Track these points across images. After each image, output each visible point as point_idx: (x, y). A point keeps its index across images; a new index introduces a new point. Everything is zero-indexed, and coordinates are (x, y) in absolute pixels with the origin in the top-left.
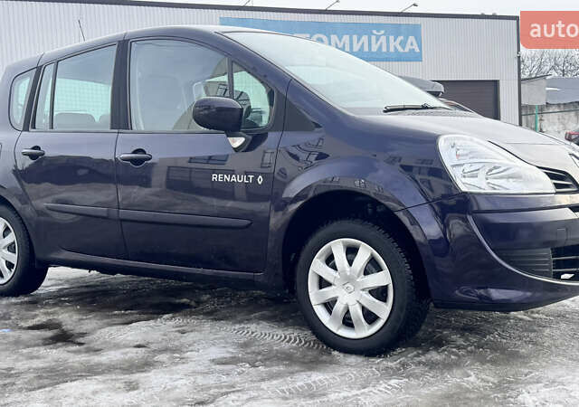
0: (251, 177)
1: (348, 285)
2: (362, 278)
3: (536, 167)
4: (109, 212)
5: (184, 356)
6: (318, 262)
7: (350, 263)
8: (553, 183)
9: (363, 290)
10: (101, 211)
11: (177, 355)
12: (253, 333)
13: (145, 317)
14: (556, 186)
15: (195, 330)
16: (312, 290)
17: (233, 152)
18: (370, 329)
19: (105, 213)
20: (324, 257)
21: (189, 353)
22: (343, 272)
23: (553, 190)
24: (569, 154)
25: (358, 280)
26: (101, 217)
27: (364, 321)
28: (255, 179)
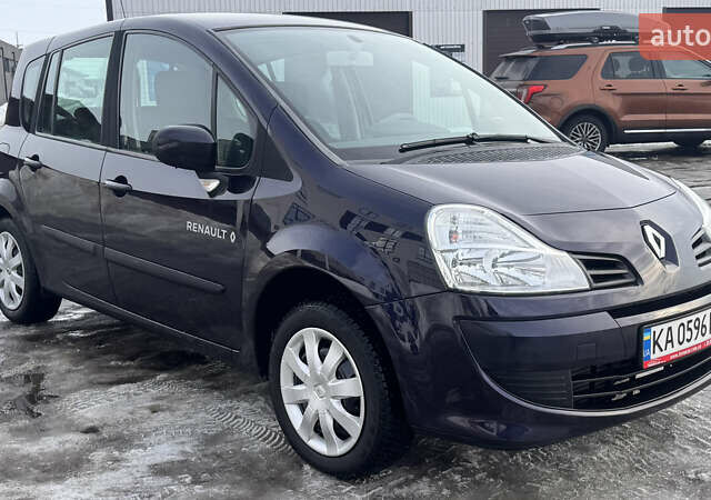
0: (224, 231)
1: (320, 387)
2: (333, 382)
3: (568, 252)
4: (95, 248)
5: (125, 455)
6: (290, 352)
7: (322, 360)
8: (592, 276)
9: (333, 397)
10: (90, 245)
11: (116, 453)
12: (236, 418)
13: (140, 373)
14: (596, 278)
15: (169, 409)
16: (286, 384)
17: (207, 197)
18: (342, 448)
19: (91, 248)
20: (299, 345)
21: (133, 451)
22: (313, 370)
23: (588, 287)
24: (641, 223)
25: (330, 384)
26: (89, 252)
27: (334, 436)
28: (228, 235)
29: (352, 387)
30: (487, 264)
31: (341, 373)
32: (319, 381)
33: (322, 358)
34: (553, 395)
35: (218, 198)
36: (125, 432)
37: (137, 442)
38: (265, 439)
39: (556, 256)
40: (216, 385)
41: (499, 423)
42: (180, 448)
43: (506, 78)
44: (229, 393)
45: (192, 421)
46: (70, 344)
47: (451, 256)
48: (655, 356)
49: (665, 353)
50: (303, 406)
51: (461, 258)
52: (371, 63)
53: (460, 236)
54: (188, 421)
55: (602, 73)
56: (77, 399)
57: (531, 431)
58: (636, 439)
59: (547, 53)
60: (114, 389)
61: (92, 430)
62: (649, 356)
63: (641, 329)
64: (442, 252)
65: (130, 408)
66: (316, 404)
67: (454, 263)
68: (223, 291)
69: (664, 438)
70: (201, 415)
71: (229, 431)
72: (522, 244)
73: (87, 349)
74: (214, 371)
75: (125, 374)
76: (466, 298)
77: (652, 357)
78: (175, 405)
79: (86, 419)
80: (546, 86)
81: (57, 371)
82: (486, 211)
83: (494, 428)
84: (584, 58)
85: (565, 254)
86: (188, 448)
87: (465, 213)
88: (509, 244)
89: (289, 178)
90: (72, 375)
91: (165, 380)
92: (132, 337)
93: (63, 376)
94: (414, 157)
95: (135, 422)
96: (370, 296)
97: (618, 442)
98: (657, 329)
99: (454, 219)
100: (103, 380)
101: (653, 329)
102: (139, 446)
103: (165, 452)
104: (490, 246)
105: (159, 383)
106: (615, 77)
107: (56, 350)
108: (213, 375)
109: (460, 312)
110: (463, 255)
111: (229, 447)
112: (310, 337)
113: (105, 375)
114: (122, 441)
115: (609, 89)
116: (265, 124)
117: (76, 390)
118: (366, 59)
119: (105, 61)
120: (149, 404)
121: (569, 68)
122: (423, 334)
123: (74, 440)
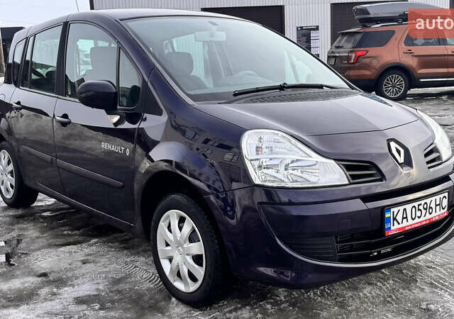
0: (123, 148)
1: (180, 248)
2: (188, 245)
3: (335, 160)
4: (52, 159)
5: (60, 291)
6: (162, 225)
7: (181, 230)
8: (350, 175)
9: (188, 255)
10: (48, 157)
11: (55, 290)
12: (135, 267)
13: (81, 238)
14: (353, 177)
15: (93, 261)
16: (160, 246)
17: (113, 127)
18: (193, 287)
19: (50, 159)
20: (168, 221)
21: (66, 288)
22: (175, 237)
23: (347, 182)
24: (388, 140)
25: (185, 246)
26: (48, 162)
27: (189, 280)
28: (125, 150)
29: (198, 248)
30: (282, 168)
31: (192, 238)
32: (179, 244)
33: (181, 229)
34: (323, 253)
35: (119, 127)
36: (64, 277)
37: (70, 283)
38: (150, 282)
39: (327, 163)
40: (127, 246)
41: (292, 272)
42: (96, 286)
43: (342, 47)
44: (133, 252)
45: (107, 269)
46: (41, 220)
47: (256, 163)
48: (394, 228)
49: (401, 226)
50: (171, 260)
51: (265, 164)
52: (224, 39)
53: (264, 150)
54: (105, 270)
55: (405, 43)
56: (38, 255)
57: (311, 277)
58: (391, 282)
59: (367, 30)
60: (63, 249)
61: (44, 275)
62: (390, 228)
63: (383, 210)
64: (251, 160)
65: (70, 261)
66: (178, 259)
67: (260, 167)
68: (123, 187)
69: (410, 282)
70: (113, 266)
71: (129, 276)
72: (304, 155)
73: (52, 223)
74: (127, 237)
75: (71, 240)
76: (268, 191)
77: (392, 228)
78: (98, 259)
79: (41, 268)
80: (367, 51)
81: (30, 238)
82: (280, 133)
83: (289, 275)
84: (393, 32)
85: (333, 161)
86: (101, 287)
87: (267, 135)
88: (294, 155)
89: (160, 114)
90: (40, 240)
91: (96, 243)
92: (80, 215)
93: (33, 240)
94: (241, 99)
95: (71, 270)
96: (206, 189)
97: (379, 284)
98: (395, 210)
99: (260, 138)
100: (58, 243)
101: (392, 210)
102: (70, 285)
103: (85, 289)
104: (282, 156)
105: (91, 245)
106: (413, 45)
107: (32, 224)
108: (127, 240)
109: (265, 199)
110: (266, 162)
111: (128, 286)
112: (173, 216)
113: (59, 240)
114: (61, 282)
115: (410, 52)
116: (146, 79)
117: (39, 249)
118: (221, 36)
119: (58, 41)
120: (82, 258)
121: (383, 39)
122: (239, 215)
123: (31, 281)
